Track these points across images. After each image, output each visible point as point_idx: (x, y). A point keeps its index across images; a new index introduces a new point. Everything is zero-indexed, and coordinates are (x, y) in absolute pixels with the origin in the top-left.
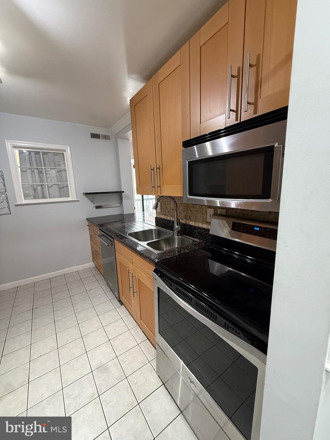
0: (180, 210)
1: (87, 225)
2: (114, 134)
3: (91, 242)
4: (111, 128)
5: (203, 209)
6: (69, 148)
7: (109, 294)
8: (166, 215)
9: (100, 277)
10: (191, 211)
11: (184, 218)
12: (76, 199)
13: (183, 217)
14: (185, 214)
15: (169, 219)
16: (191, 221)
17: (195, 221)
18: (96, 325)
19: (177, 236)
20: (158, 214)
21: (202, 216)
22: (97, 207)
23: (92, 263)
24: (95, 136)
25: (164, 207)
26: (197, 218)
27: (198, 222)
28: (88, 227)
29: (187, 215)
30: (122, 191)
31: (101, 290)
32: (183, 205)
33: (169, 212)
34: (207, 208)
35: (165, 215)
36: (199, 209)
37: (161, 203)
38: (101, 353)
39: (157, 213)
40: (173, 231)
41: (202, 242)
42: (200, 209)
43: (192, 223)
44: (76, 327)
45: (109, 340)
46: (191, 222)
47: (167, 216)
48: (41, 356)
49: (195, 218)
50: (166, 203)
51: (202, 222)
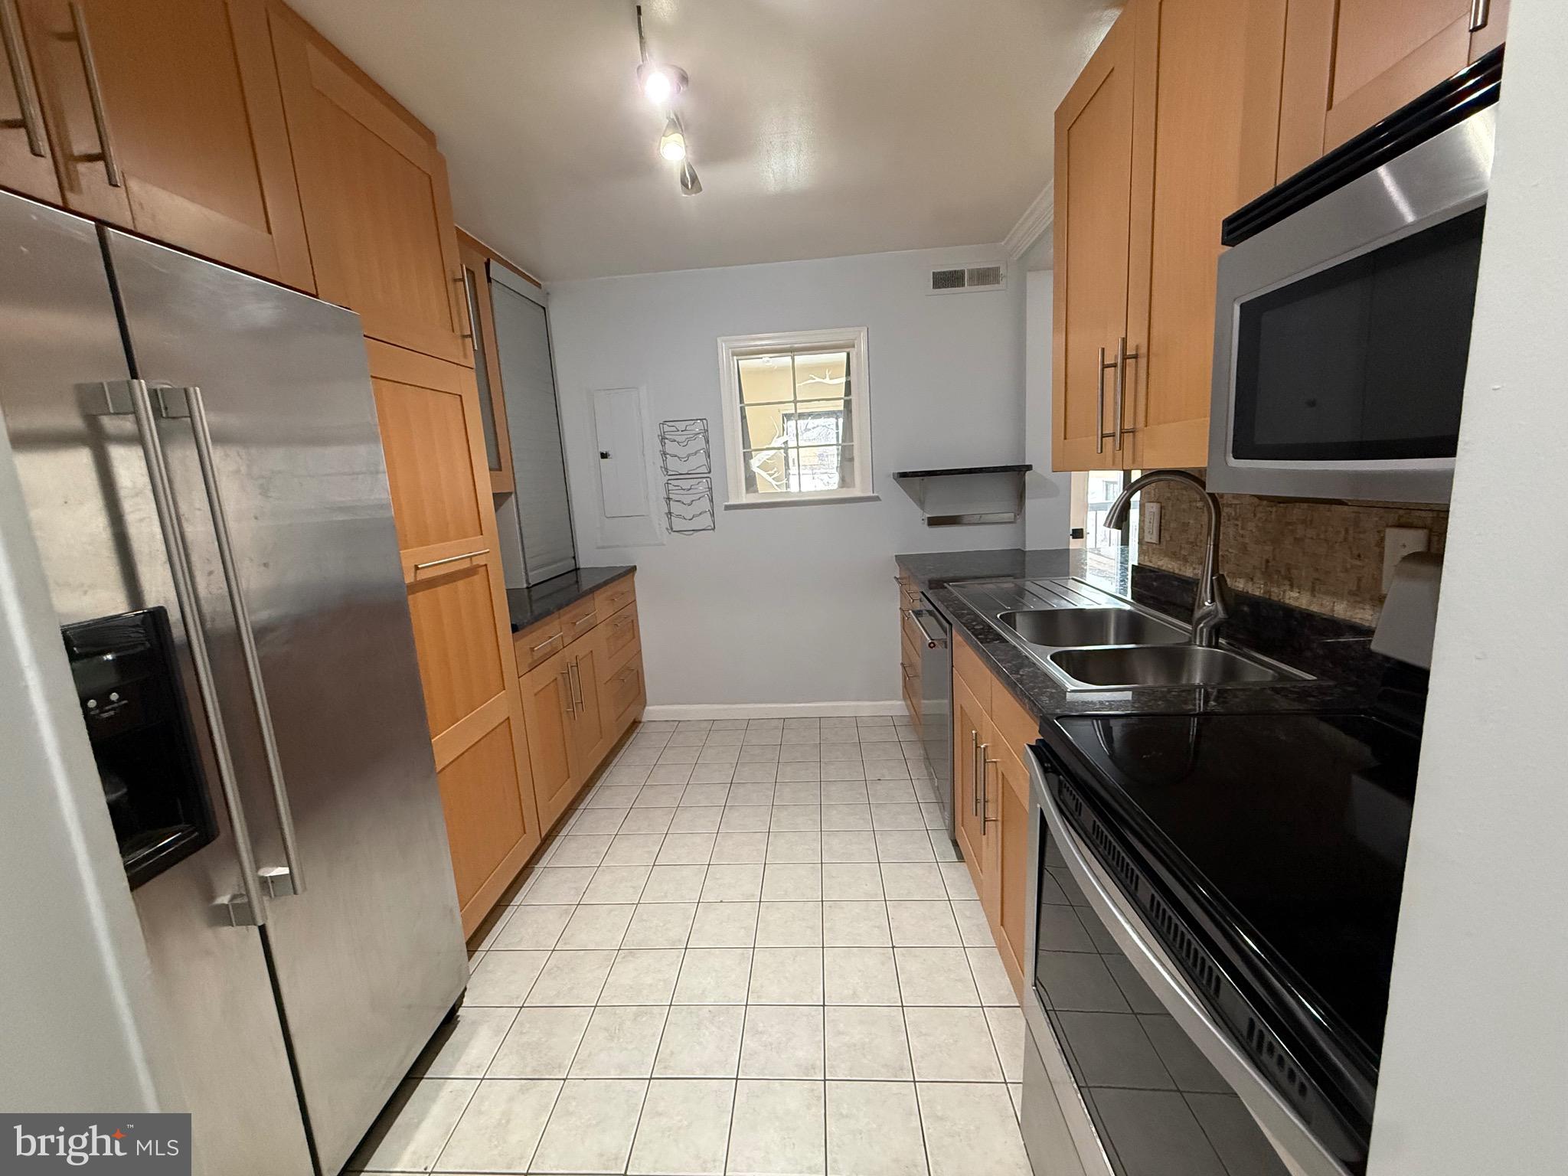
0: (1242, 536)
1: (895, 577)
2: (1015, 259)
3: (902, 637)
4: (1005, 242)
5: (1365, 532)
6: (864, 334)
7: (929, 813)
8: (1178, 559)
9: (914, 753)
10: (1298, 541)
11: (1258, 574)
12: (871, 494)
13: (1254, 567)
14: (1265, 557)
15: (1191, 575)
16: (1292, 586)
17: (1313, 591)
18: (866, 885)
19: (1209, 645)
20: (1148, 552)
21: (1353, 567)
22: (934, 522)
23: (900, 703)
24: (947, 280)
25: (1173, 525)
26: (1327, 573)
27: (1327, 593)
28: (898, 586)
29: (1274, 559)
30: (1027, 463)
31: (908, 793)
32: (1259, 515)
33: (1193, 544)
34: (1387, 526)
35: (1174, 556)
36: (1338, 532)
37: (1161, 508)
38: (860, 971)
39: (1144, 547)
40: (1189, 622)
41: (1336, 686)
42: (1347, 530)
43: (1297, 599)
44: (812, 868)
45: (893, 947)
46: (1295, 594)
47: (1185, 560)
48: (721, 902)
49: (1316, 575)
50: (1184, 506)
51: (1351, 593)
